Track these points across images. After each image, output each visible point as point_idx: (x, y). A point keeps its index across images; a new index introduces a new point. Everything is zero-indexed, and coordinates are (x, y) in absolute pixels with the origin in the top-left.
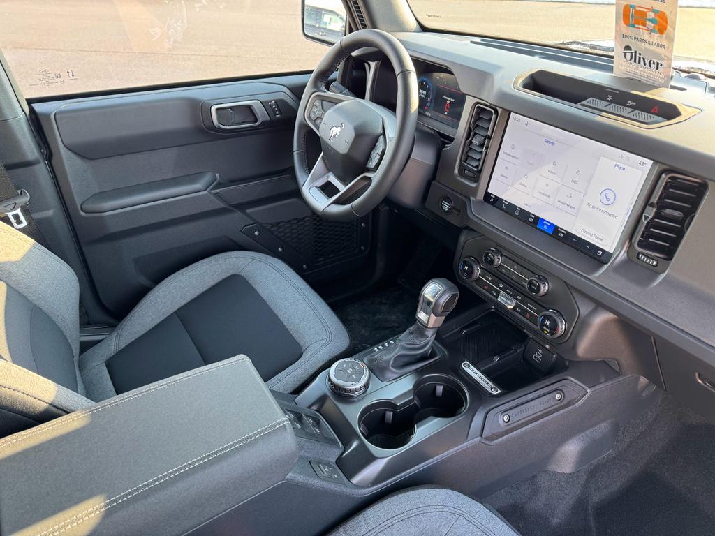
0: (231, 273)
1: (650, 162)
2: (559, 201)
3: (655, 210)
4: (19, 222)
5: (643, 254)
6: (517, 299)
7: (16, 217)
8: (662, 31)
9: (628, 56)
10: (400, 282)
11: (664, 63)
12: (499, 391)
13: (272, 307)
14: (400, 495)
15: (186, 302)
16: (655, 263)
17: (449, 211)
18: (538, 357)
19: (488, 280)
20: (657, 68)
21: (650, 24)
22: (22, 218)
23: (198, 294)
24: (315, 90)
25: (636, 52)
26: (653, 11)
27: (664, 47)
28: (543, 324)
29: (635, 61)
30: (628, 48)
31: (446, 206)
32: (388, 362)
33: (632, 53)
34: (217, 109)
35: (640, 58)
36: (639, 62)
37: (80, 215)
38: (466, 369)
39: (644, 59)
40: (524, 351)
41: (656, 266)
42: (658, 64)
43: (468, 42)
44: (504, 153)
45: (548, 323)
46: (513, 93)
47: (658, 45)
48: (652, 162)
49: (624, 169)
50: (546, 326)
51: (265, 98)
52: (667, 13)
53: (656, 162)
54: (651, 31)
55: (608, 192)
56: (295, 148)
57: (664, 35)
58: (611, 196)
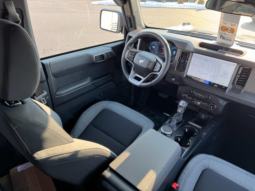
0: (103, 108)
1: (236, 64)
2: (211, 75)
3: (239, 75)
4: (44, 102)
5: (236, 86)
6: (201, 102)
7: (43, 100)
8: (232, 33)
9: (221, 38)
10: (138, 104)
11: (232, 40)
12: (201, 127)
13: (124, 116)
14: (194, 158)
15: (92, 120)
16: (240, 88)
17: (175, 81)
18: (203, 117)
19: (190, 98)
20: (230, 41)
21: (229, 31)
22: (45, 101)
23: (95, 117)
24: (127, 49)
25: (224, 37)
26: (230, 28)
27: (233, 36)
28: (210, 107)
29: (223, 39)
30: (222, 36)
31: (173, 79)
32: (174, 125)
33: (223, 37)
34: (95, 57)
35: (225, 38)
36: (225, 39)
37: (55, 97)
38: (190, 123)
39: (226, 39)
40: (198, 116)
41: (240, 89)
42: (230, 40)
43: (166, 32)
44: (192, 64)
45: (212, 107)
46: (197, 48)
47: (231, 36)
48: (237, 64)
49: (229, 66)
50: (211, 108)
51: (107, 52)
52: (235, 29)
53: (238, 64)
54: (229, 32)
55: (225, 72)
56: (122, 67)
57: (233, 34)
58: (226, 73)
